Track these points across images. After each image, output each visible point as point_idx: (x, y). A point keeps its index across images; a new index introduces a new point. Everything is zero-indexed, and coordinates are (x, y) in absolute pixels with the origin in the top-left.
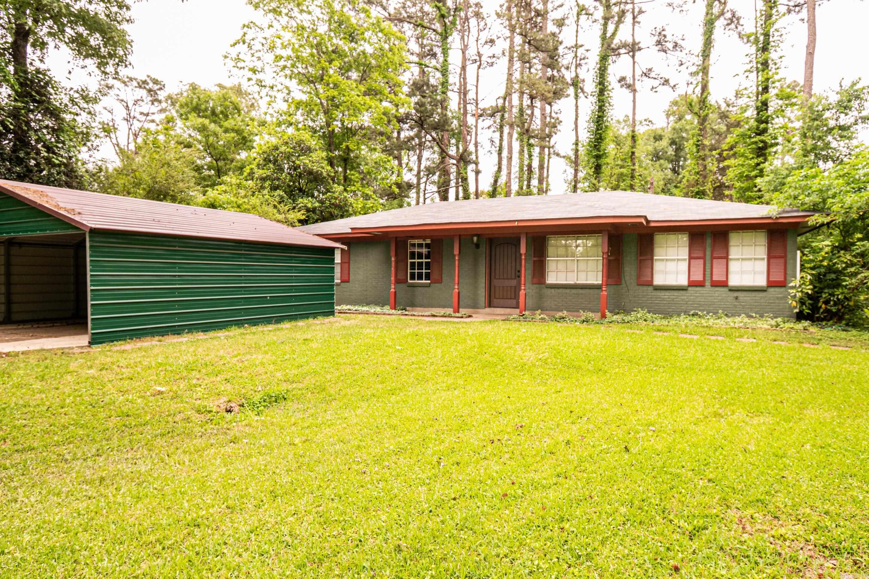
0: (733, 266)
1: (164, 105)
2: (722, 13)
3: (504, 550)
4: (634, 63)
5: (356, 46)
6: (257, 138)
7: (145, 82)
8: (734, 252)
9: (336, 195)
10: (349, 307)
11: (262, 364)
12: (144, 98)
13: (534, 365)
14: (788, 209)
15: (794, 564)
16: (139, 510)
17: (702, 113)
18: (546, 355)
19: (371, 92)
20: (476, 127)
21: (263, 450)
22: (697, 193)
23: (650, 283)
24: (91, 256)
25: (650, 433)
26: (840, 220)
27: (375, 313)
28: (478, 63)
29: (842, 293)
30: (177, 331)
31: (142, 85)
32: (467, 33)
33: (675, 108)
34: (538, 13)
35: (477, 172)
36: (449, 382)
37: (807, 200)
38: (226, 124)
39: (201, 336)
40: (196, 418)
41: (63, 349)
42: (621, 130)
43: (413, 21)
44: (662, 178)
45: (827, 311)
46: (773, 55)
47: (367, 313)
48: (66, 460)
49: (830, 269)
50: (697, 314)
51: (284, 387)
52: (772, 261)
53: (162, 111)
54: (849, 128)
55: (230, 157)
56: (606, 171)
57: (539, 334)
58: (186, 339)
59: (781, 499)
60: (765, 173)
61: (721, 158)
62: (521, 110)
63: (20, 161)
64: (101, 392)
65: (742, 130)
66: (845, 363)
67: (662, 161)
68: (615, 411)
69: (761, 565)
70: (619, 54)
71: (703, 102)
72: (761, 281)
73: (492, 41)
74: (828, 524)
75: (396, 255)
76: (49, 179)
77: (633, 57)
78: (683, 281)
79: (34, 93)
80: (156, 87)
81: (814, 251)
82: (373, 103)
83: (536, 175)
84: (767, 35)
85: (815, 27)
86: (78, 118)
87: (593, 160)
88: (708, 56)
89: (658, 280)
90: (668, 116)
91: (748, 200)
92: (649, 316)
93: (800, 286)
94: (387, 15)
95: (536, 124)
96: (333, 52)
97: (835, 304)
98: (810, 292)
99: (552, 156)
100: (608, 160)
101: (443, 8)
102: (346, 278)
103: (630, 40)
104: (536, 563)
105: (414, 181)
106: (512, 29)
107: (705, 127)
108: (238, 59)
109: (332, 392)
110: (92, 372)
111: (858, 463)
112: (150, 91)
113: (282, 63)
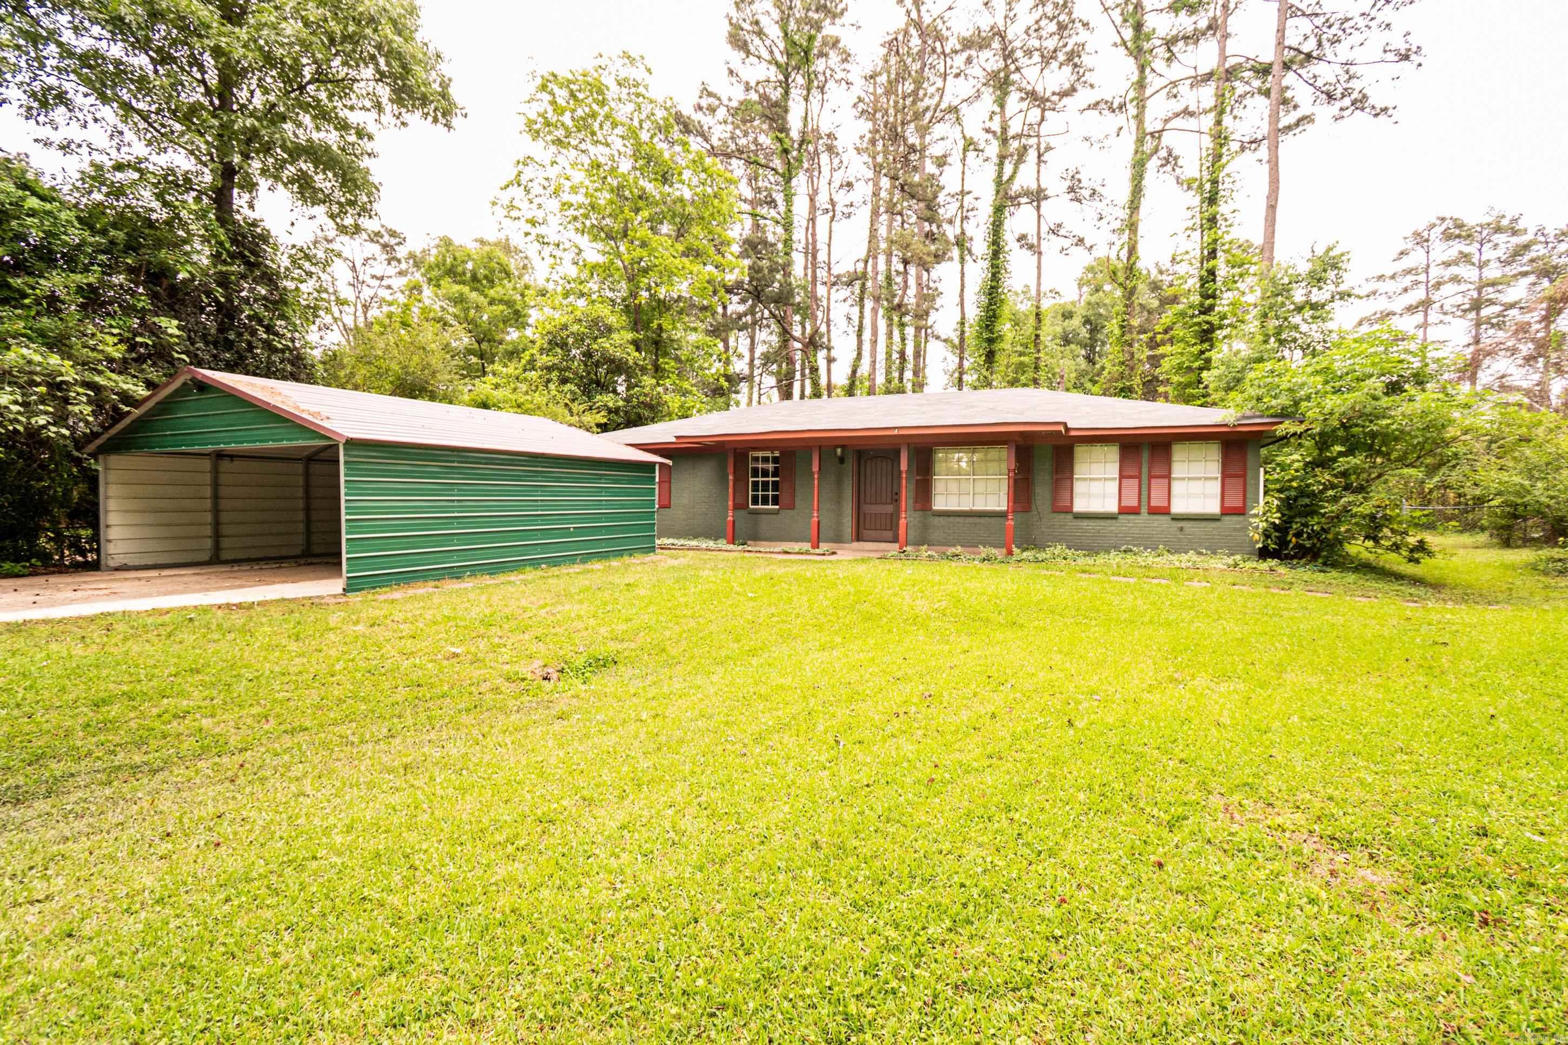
0: (1177, 487)
1: (404, 266)
2: (1156, 151)
3: (946, 846)
4: (1039, 216)
5: (671, 190)
6: (532, 312)
7: (378, 234)
8: (1179, 468)
9: (647, 390)
10: (671, 541)
11: (579, 617)
12: (377, 256)
13: (929, 617)
14: (1248, 413)
15: (1299, 859)
16: (470, 802)
17: (1129, 284)
18: (944, 604)
19: (693, 253)
20: (829, 299)
21: (604, 728)
22: (1122, 390)
23: (1068, 510)
24: (346, 475)
25: (1096, 703)
26: (1318, 430)
27: (708, 550)
28: (831, 214)
29: (1318, 523)
30: (456, 574)
31: (375, 237)
32: (816, 173)
33: (1090, 275)
34: (912, 149)
35: (830, 360)
36: (823, 640)
37: (1274, 402)
38: (492, 293)
39: (487, 580)
40: (506, 687)
41: (310, 598)
42: (1019, 305)
43: (744, 156)
44: (1073, 368)
45: (1298, 546)
46: (1223, 208)
47: (697, 549)
48: (352, 744)
49: (1303, 492)
50: (1131, 551)
51: (613, 647)
52: (1228, 480)
53: (401, 273)
54: (1323, 306)
55: (497, 338)
56: (1001, 360)
57: (930, 577)
58: (471, 584)
59: (1273, 783)
60: (1213, 365)
61: (1153, 344)
62: (889, 278)
63: (229, 345)
64: (379, 654)
65: (1181, 307)
66: (1326, 613)
67: (1073, 346)
68: (1043, 676)
69: (1260, 860)
70: (1019, 204)
71: (1130, 269)
72: (1214, 507)
73: (849, 185)
74: (1334, 811)
75: (735, 473)
76: (269, 369)
77: (1038, 208)
78: (1112, 506)
79: (247, 253)
80: (393, 241)
81: (1284, 467)
82: (696, 268)
83: (910, 365)
84: (1215, 182)
85: (1277, 171)
86: (303, 287)
87: (985, 345)
88: (1137, 208)
89: (1080, 506)
90: (1080, 286)
91: (1188, 400)
92: (1069, 553)
93: (1264, 514)
94: (709, 147)
95: (911, 299)
96: (640, 197)
97: (1309, 538)
98: (1277, 522)
99: (930, 338)
100: (1002, 345)
101: (787, 140)
102: (666, 503)
103: (1034, 186)
104: (989, 859)
105: (746, 371)
106: (878, 169)
107: (1132, 303)
108: (512, 207)
109: (674, 652)
110: (360, 628)
111: (1361, 738)
112: (385, 246)
113: (571, 212)
